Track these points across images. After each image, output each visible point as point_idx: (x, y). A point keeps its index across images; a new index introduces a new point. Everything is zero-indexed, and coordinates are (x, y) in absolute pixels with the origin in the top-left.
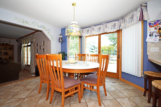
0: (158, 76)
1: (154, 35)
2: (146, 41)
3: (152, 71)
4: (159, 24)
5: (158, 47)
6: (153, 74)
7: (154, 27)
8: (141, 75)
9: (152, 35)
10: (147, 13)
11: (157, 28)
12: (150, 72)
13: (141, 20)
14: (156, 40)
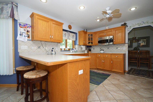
0: (28, 69)
1: (23, 35)
2: (17, 39)
3: (23, 66)
4: (27, 27)
5: (27, 45)
6: (24, 68)
7: (24, 28)
8: (14, 72)
9: (22, 35)
10: (17, 13)
11: (26, 30)
12: (21, 67)
13: (12, 17)
14: (25, 39)
